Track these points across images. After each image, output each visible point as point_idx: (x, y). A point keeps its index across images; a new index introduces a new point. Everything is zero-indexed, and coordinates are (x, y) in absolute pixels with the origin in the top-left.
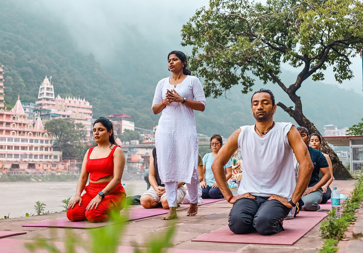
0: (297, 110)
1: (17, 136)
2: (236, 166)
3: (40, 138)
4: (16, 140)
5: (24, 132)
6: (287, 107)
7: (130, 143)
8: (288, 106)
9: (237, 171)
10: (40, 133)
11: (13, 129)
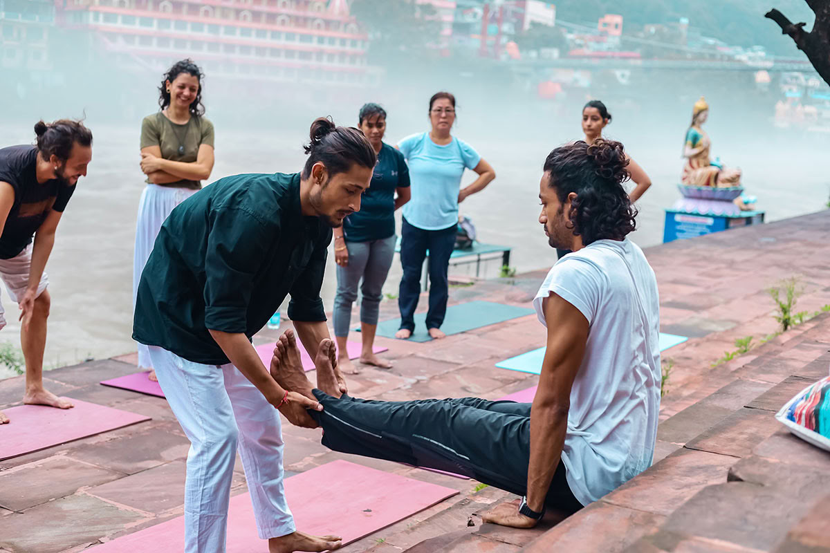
0: (817, 32)
1: (291, 28)
2: (696, 151)
3: (339, 34)
4: (290, 36)
5: (306, 19)
6: (790, 23)
7: (539, 56)
8: (795, 21)
9: (698, 164)
10: (339, 23)
11: (284, 11)
